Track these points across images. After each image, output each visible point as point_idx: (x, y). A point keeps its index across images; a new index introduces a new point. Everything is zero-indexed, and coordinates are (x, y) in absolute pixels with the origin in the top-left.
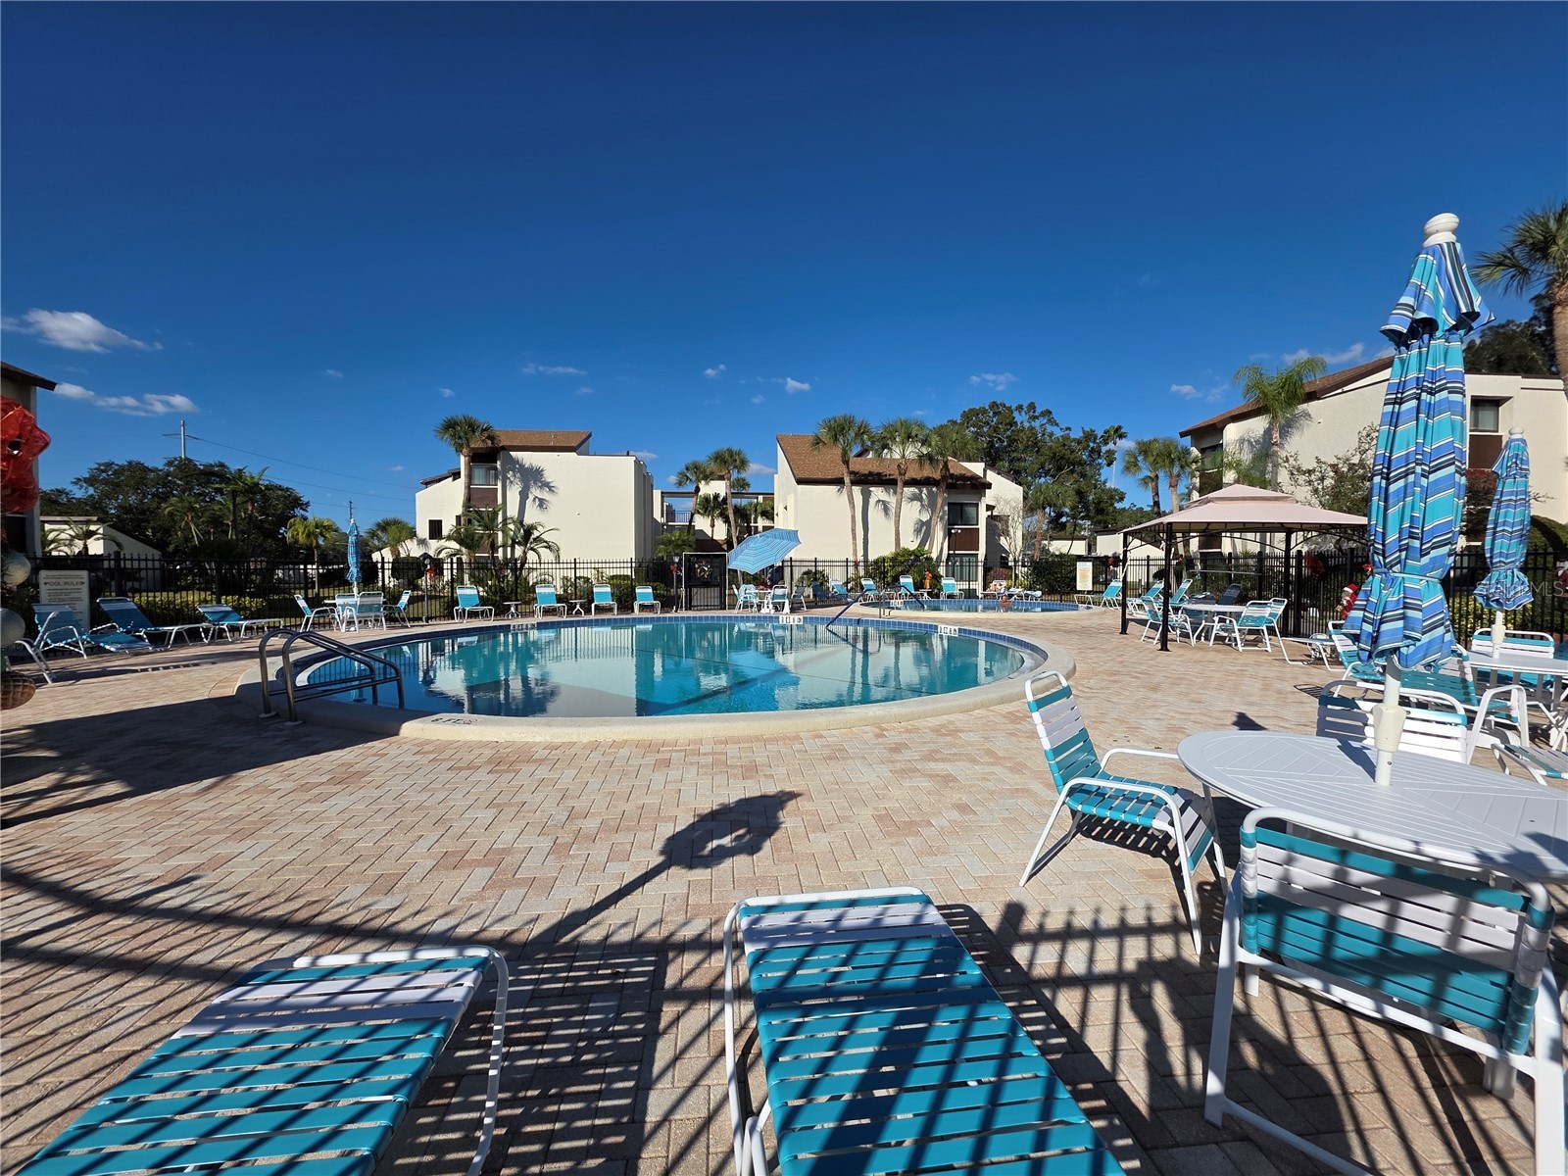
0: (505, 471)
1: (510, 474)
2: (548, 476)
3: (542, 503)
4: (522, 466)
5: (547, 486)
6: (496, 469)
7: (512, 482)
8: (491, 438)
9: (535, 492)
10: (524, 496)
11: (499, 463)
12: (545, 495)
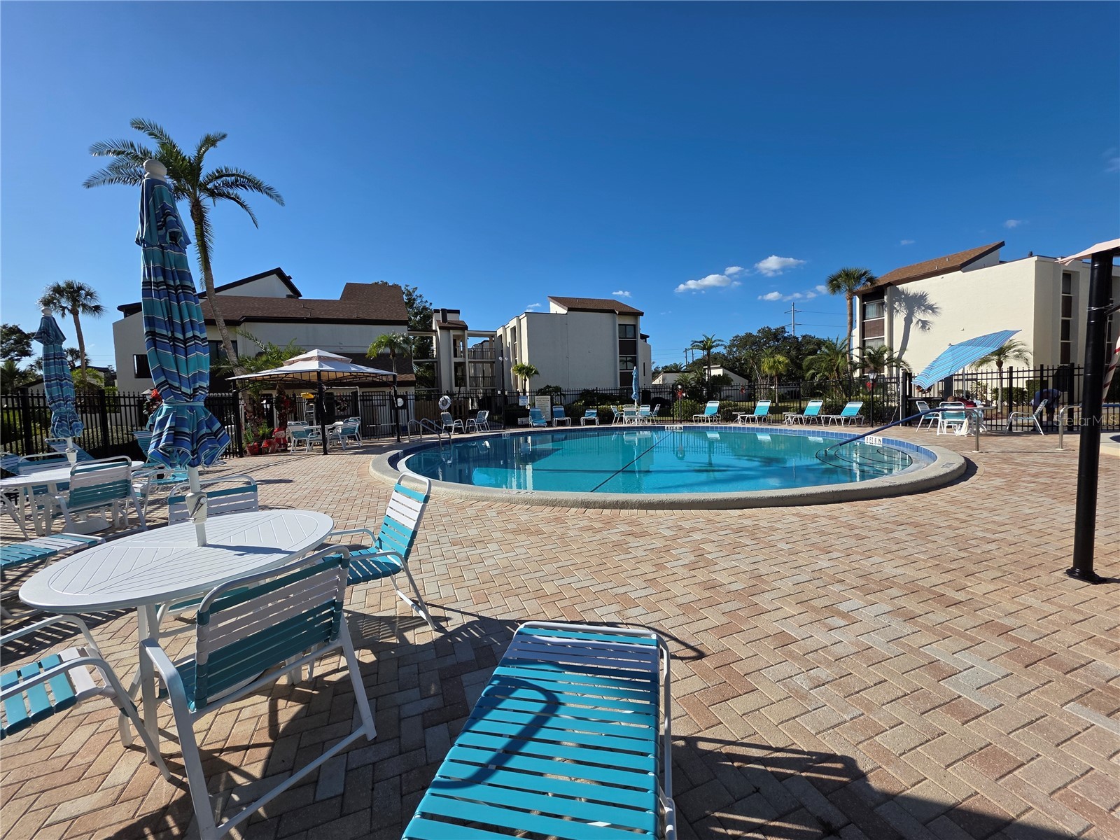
0: (892, 303)
1: (896, 305)
2: (931, 300)
3: (924, 324)
4: (907, 295)
5: (932, 308)
6: (883, 303)
7: (897, 311)
8: (871, 280)
9: (919, 315)
10: (908, 321)
11: (885, 297)
12: (928, 317)
